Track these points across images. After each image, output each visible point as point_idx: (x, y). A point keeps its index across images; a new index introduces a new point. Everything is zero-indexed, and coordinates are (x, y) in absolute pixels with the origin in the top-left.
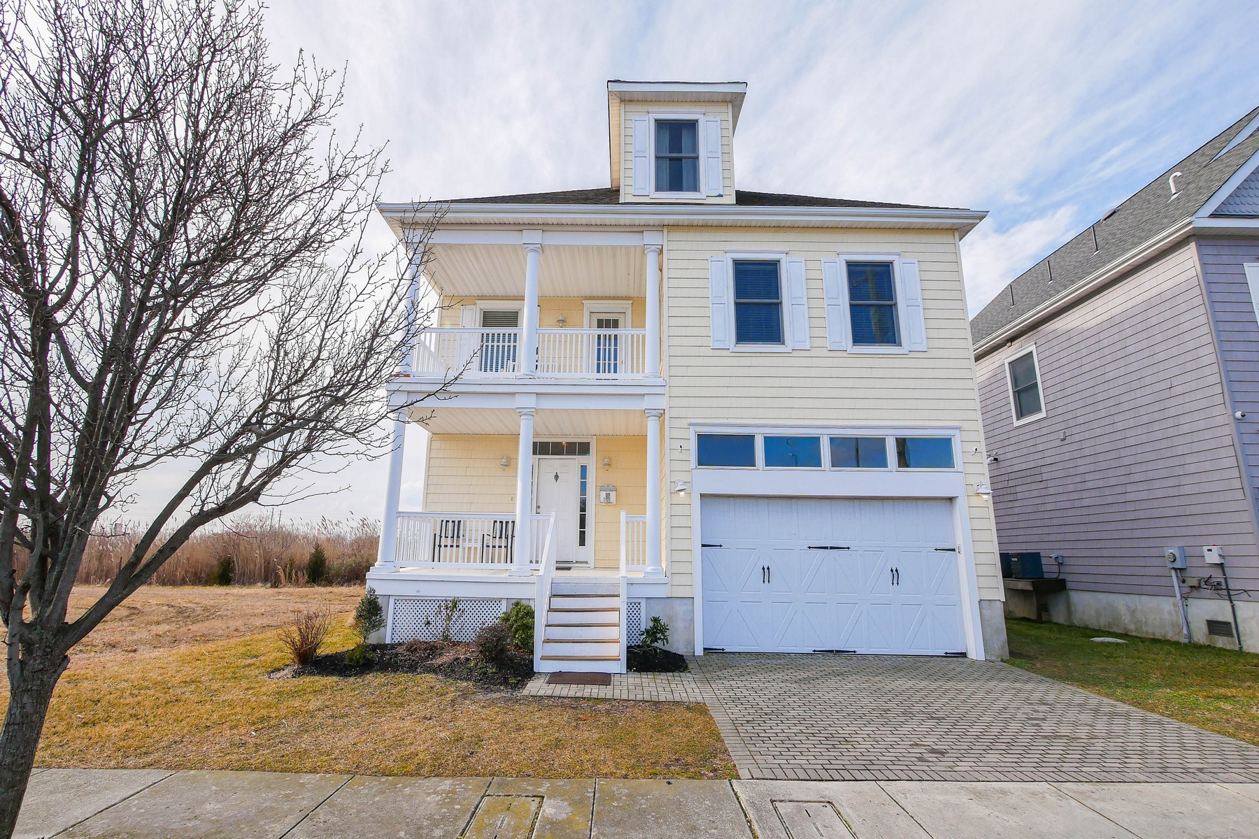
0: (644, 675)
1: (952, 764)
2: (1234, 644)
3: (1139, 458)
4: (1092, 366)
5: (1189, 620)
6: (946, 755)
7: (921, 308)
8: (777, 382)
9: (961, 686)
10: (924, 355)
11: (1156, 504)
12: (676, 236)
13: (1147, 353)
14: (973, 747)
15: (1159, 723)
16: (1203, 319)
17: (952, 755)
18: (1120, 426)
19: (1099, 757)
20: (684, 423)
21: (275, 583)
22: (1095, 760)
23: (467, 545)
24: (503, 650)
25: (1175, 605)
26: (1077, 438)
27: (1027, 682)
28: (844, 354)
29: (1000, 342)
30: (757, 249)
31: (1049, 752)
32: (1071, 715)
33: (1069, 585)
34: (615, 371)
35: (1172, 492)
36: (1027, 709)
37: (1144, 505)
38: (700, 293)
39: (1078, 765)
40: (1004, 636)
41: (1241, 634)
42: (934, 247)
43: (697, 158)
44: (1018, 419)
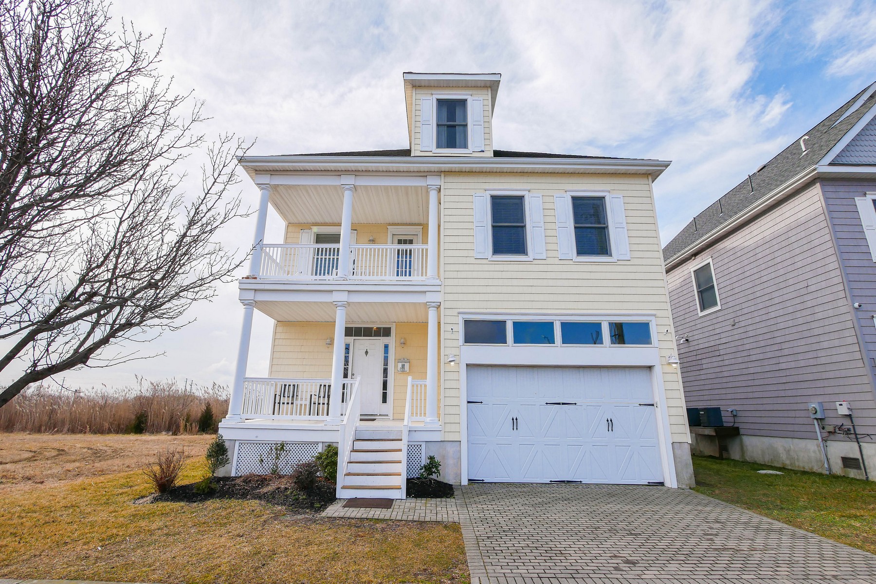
0: (419, 500)
1: (640, 572)
2: (862, 475)
3: (788, 338)
4: (752, 272)
5: (829, 457)
6: (637, 565)
7: (626, 229)
8: (522, 282)
9: (656, 508)
10: (628, 263)
11: (801, 371)
12: (449, 179)
13: (789, 262)
14: (659, 558)
15: (804, 537)
16: (828, 237)
17: (641, 565)
18: (773, 315)
19: (757, 566)
20: (455, 312)
21: (175, 432)
22: (753, 569)
23: (299, 402)
24: (312, 482)
25: (818, 446)
26: (743, 324)
27: (706, 505)
28: (571, 262)
29: (687, 256)
30: (507, 187)
31: (717, 562)
32: (738, 531)
33: (742, 431)
34: (410, 275)
35: (812, 362)
36: (705, 526)
37: (793, 372)
38: (467, 219)
39: (739, 573)
40: (691, 469)
41: (867, 468)
42: (634, 187)
43: (466, 125)
44: (701, 311)
